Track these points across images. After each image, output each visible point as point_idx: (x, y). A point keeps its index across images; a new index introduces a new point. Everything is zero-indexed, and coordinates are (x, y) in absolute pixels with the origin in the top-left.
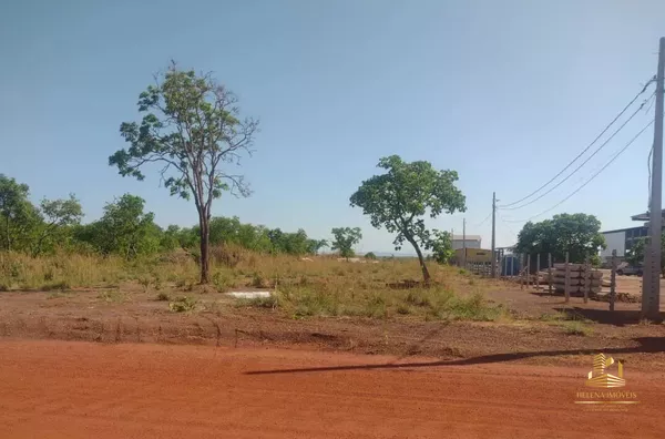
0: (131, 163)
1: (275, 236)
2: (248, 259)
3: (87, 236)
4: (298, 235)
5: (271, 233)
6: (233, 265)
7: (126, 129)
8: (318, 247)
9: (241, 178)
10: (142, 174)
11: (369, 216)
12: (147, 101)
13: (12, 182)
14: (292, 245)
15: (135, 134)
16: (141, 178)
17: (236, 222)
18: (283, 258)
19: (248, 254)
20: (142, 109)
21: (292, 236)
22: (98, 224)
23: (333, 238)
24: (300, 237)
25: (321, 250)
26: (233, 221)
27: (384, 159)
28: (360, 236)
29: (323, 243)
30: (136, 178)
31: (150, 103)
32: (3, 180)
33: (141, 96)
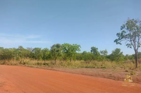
0: (119, 41)
3: (108, 57)
7: (118, 34)
12: (122, 28)
13: (95, 47)
15: (120, 35)
16: (121, 44)
32: (94, 47)
33: (121, 27)
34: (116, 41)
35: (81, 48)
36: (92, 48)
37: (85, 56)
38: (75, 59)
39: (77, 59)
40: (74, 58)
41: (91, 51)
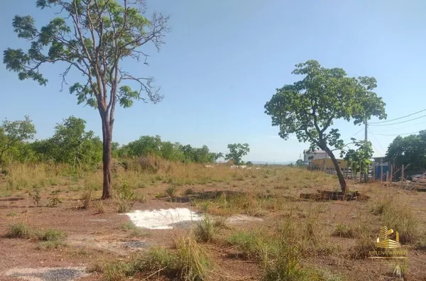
0: (28, 66)
1: (187, 151)
2: (166, 167)
3: (43, 149)
4: (203, 149)
5: (184, 148)
6: (155, 171)
8: (216, 158)
9: (150, 80)
10: (44, 77)
14: (198, 156)
15: (34, 32)
16: (43, 81)
17: (158, 139)
18: (193, 165)
19: (167, 163)
21: (199, 150)
22: (51, 141)
23: (228, 151)
24: (204, 151)
25: (218, 160)
26: (156, 139)
27: (300, 65)
28: (248, 150)
29: (220, 155)
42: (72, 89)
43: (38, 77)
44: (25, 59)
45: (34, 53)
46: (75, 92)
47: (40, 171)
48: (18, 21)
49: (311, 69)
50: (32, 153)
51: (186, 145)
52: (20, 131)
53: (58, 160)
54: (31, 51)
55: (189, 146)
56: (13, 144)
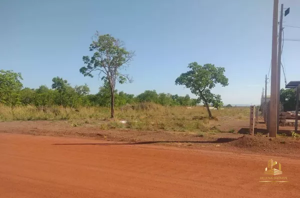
0: (87, 72)
1: (175, 98)
5: (173, 97)
6: (149, 111)
7: (85, 58)
10: (93, 75)
11: (189, 88)
12: (92, 48)
13: (61, 79)
14: (183, 102)
15: (89, 60)
16: (92, 77)
20: (91, 50)
21: (183, 98)
24: (187, 98)
26: (153, 92)
30: (90, 77)
31: (94, 48)
32: (58, 79)
33: (91, 45)
34: (83, 70)
35: (22, 79)
36: (54, 80)
37: (44, 96)
38: (18, 102)
39: (25, 102)
40: (17, 100)
41: (54, 86)
42: (102, 79)
43: (90, 75)
44: (86, 69)
45: (89, 67)
46: (103, 80)
47: (92, 110)
48: (84, 58)
49: (194, 65)
50: (88, 101)
51: (175, 94)
52: (83, 90)
53: (101, 105)
54: (88, 66)
55: (176, 95)
56: (79, 97)
